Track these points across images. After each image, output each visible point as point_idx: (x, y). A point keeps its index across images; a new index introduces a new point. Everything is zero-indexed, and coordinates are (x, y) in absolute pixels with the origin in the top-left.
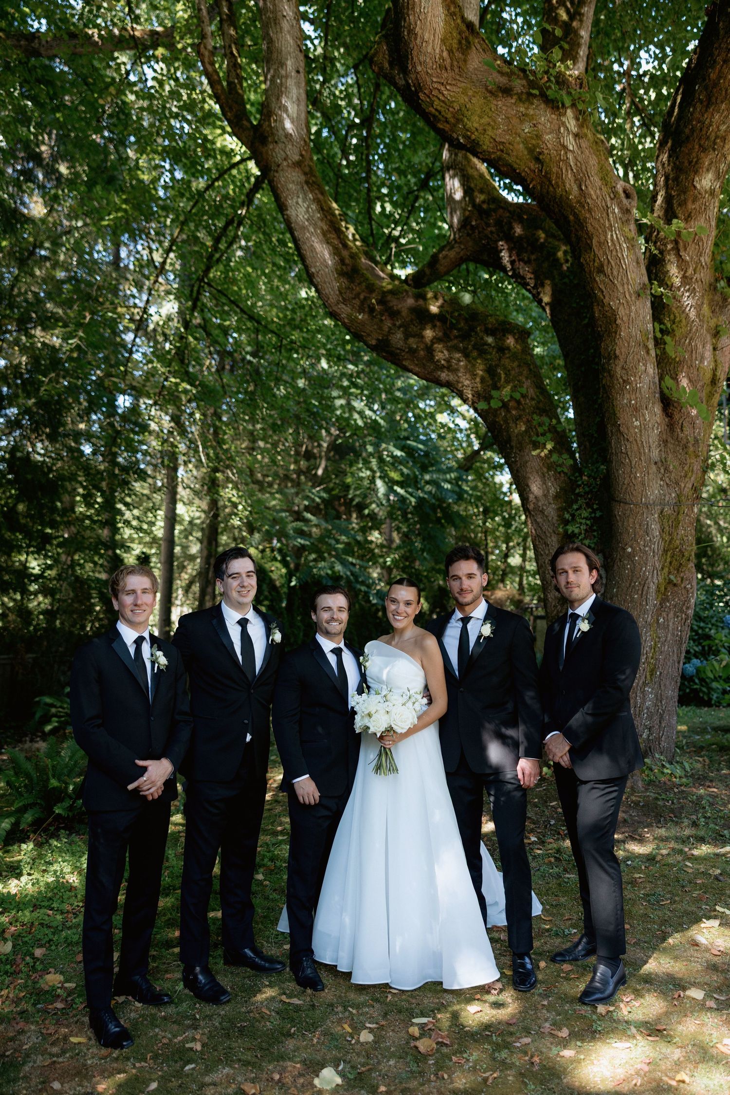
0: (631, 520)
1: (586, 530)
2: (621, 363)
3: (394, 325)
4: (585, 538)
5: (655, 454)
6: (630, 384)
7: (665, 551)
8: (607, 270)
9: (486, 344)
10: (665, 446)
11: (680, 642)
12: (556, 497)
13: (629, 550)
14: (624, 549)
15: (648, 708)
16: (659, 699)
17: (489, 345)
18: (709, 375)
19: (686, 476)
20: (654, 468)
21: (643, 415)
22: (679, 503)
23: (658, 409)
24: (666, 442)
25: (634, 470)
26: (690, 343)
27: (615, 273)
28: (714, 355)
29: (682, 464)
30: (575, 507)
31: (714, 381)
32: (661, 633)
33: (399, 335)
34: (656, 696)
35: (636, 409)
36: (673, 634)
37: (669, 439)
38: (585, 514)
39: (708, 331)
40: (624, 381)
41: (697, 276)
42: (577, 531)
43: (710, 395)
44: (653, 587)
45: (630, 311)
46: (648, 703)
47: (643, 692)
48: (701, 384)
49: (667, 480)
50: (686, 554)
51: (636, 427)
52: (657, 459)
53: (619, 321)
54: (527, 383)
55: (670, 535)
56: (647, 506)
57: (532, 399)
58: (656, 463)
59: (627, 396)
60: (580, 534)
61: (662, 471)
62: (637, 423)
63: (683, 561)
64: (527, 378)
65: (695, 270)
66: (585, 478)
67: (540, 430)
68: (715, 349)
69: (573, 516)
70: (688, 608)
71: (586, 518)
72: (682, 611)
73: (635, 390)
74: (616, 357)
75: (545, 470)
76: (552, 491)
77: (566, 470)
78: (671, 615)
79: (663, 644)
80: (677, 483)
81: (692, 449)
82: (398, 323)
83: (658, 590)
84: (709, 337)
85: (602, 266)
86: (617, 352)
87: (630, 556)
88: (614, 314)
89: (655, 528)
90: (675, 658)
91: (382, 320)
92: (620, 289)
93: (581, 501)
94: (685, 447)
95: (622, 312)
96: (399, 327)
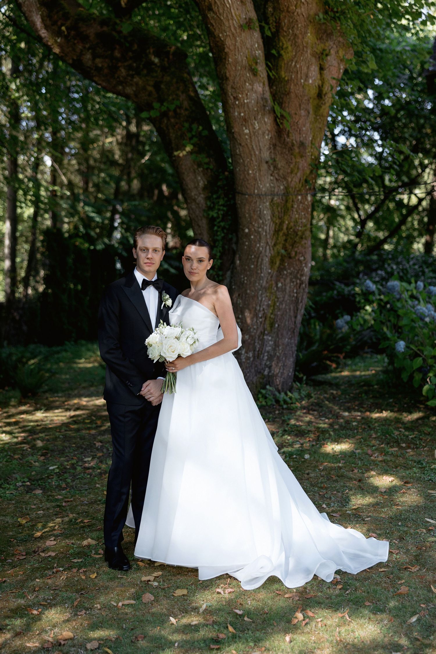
0: (247, 207)
1: (223, 215)
2: (231, 83)
3: (85, 47)
4: (222, 220)
5: (266, 155)
6: (238, 100)
7: (277, 232)
8: (215, 9)
9: (153, 63)
10: (275, 148)
11: (296, 302)
12: (205, 188)
13: (247, 231)
14: (243, 230)
15: (268, 352)
16: (276, 345)
17: (155, 64)
18: (314, 92)
19: (292, 172)
20: (265, 166)
21: (253, 125)
22: (287, 193)
23: (268, 120)
24: (275, 145)
25: (246, 168)
26: (295, 65)
27: (221, 11)
28: (321, 74)
29: (288, 163)
30: (215, 196)
31: (320, 95)
32: (280, 294)
33: (88, 56)
34: (275, 342)
35: (245, 120)
36: (290, 296)
37: (278, 143)
38: (221, 202)
39: (314, 55)
40: (234, 98)
41: (298, 10)
42: (215, 215)
43: (318, 108)
44: (266, 260)
45: (236, 41)
46: (268, 348)
47: (263, 340)
48: (306, 98)
49: (277, 177)
50: (300, 233)
51: (246, 134)
52: (268, 159)
53: (226, 50)
54: (183, 97)
55: (280, 218)
56: (259, 196)
57: (186, 109)
58: (267, 162)
59: (237, 109)
60: (218, 217)
61: (272, 168)
62: (247, 131)
63: (297, 239)
64: (183, 93)
65: (296, 6)
66: (226, 173)
67: (189, 135)
68: (321, 69)
69: (213, 203)
70: (302, 275)
71: (223, 205)
72: (296, 278)
73: (243, 105)
74: (227, 79)
75: (196, 167)
76: (201, 184)
77: (211, 167)
78: (288, 280)
79: (281, 303)
80: (285, 178)
81: (297, 150)
82: (87, 46)
83: (272, 262)
84: (313, 60)
85: (210, 5)
86: (228, 75)
87: (248, 236)
88: (223, 44)
89: (267, 213)
90: (292, 313)
91: (74, 44)
92: (227, 24)
93: (220, 192)
94: (291, 149)
95: (229, 42)
96: (89, 49)
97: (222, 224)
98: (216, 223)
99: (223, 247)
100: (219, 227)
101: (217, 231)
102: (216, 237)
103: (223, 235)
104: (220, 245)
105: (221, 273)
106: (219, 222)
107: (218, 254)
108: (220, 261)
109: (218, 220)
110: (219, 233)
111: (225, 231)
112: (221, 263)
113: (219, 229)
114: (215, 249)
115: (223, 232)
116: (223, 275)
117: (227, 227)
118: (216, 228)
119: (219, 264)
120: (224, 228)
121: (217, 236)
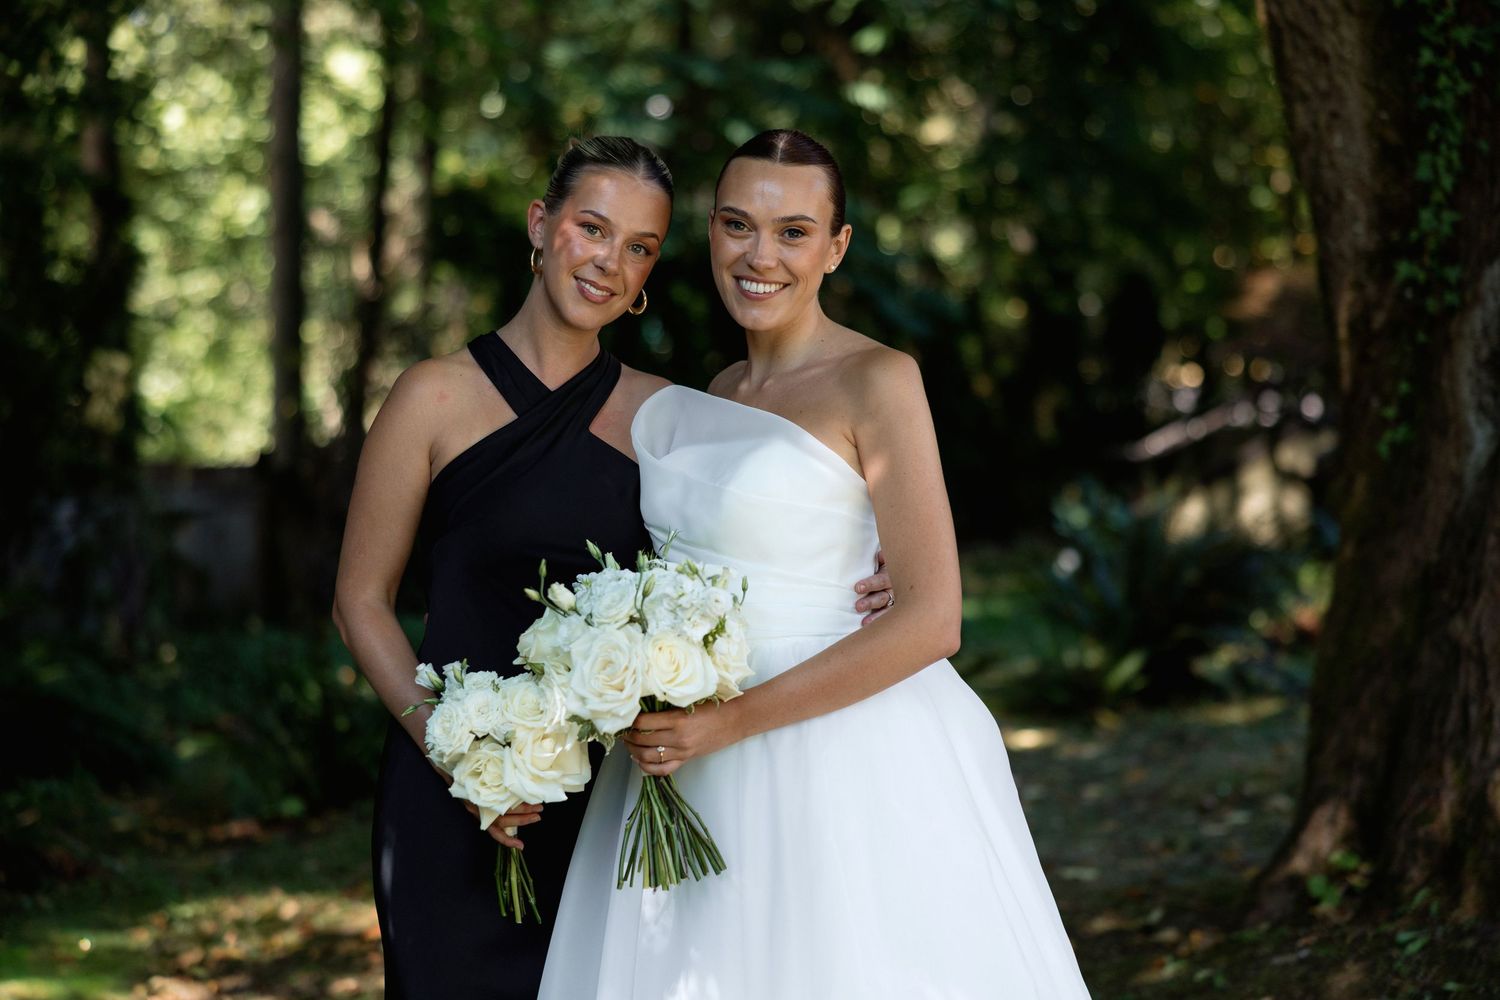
97: (1463, 35)
98: (1425, 31)
99: (1467, 150)
100: (1440, 52)
101: (1432, 72)
102: (1424, 102)
103: (1464, 87)
104: (1453, 138)
105: (1453, 274)
106: (1445, 28)
107: (1447, 182)
108: (1448, 216)
109: (1439, 19)
110: (1443, 81)
111: (1477, 68)
112: (1455, 226)
113: (1447, 62)
114: (1425, 158)
115: (1469, 76)
116: (1460, 286)
117: (1487, 46)
118: (1427, 56)
119: (1446, 229)
120: (1465, 57)
121: (1433, 92)
